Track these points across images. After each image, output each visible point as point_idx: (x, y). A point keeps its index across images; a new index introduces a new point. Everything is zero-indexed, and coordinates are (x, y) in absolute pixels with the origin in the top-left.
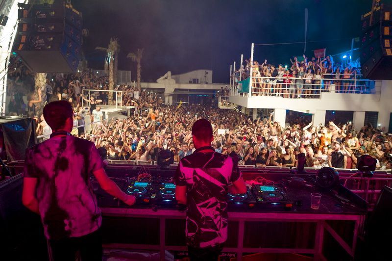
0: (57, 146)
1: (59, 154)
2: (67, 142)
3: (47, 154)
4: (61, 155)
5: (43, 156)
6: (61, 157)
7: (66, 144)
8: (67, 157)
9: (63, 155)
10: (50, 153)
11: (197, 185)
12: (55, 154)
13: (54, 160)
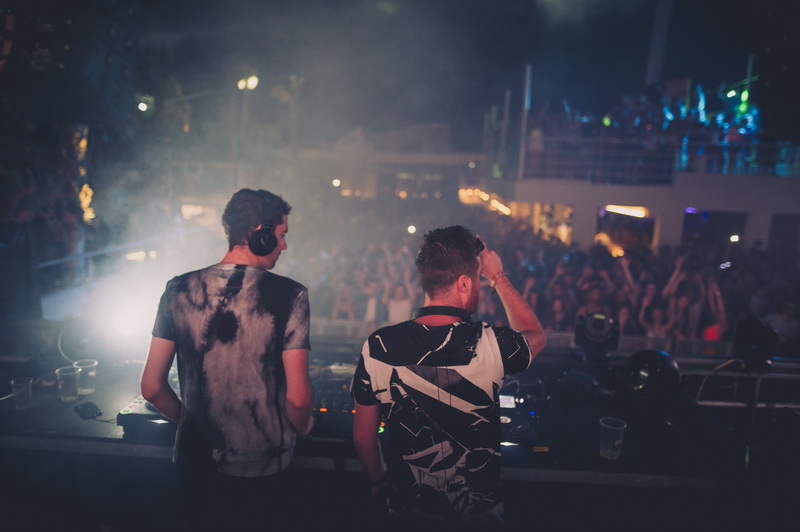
0: (223, 283)
1: (222, 304)
2: (245, 280)
3: (199, 298)
4: (225, 306)
5: (190, 301)
6: (225, 310)
7: (241, 284)
8: (237, 313)
9: (231, 307)
10: (206, 296)
11: (401, 408)
12: (215, 301)
13: (209, 313)
